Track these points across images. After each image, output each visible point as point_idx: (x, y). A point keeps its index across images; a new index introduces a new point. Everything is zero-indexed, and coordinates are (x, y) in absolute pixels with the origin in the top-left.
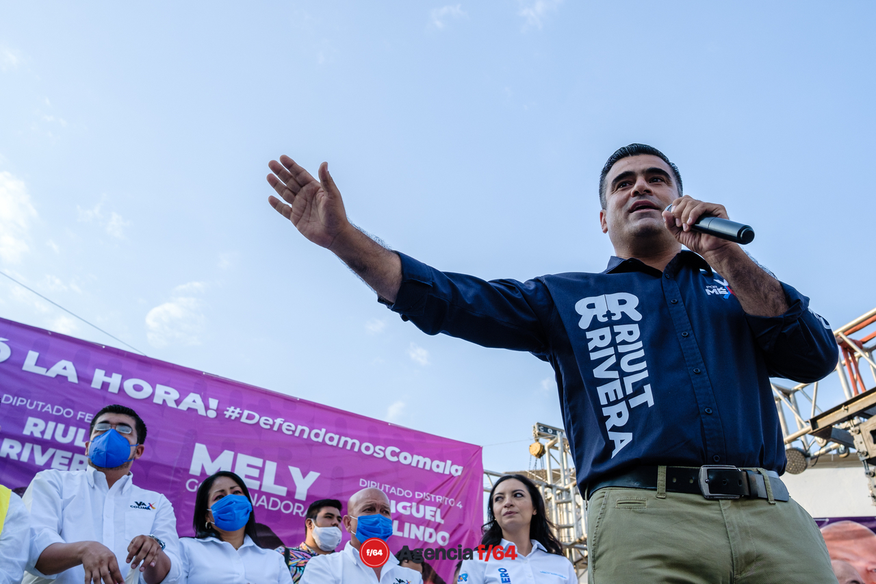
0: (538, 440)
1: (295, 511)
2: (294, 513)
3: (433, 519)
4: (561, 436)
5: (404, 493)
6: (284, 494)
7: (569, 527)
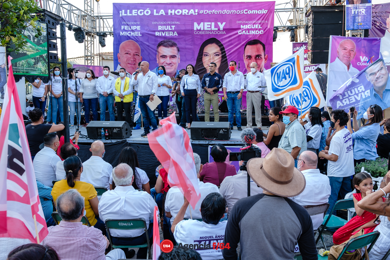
1: (221, 33)
3: (258, 28)
5: (250, 22)
7: (303, 21)
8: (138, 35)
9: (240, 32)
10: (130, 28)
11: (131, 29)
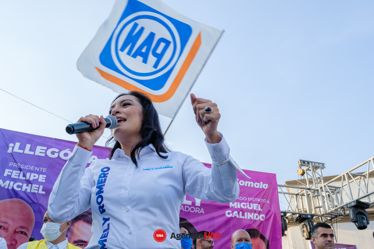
0: (301, 168)
1: (196, 211)
2: (196, 212)
3: (257, 210)
4: (312, 165)
5: (243, 199)
6: (191, 204)
7: (320, 207)
8: (36, 192)
9: (229, 213)
10: (24, 176)
11: (24, 178)
